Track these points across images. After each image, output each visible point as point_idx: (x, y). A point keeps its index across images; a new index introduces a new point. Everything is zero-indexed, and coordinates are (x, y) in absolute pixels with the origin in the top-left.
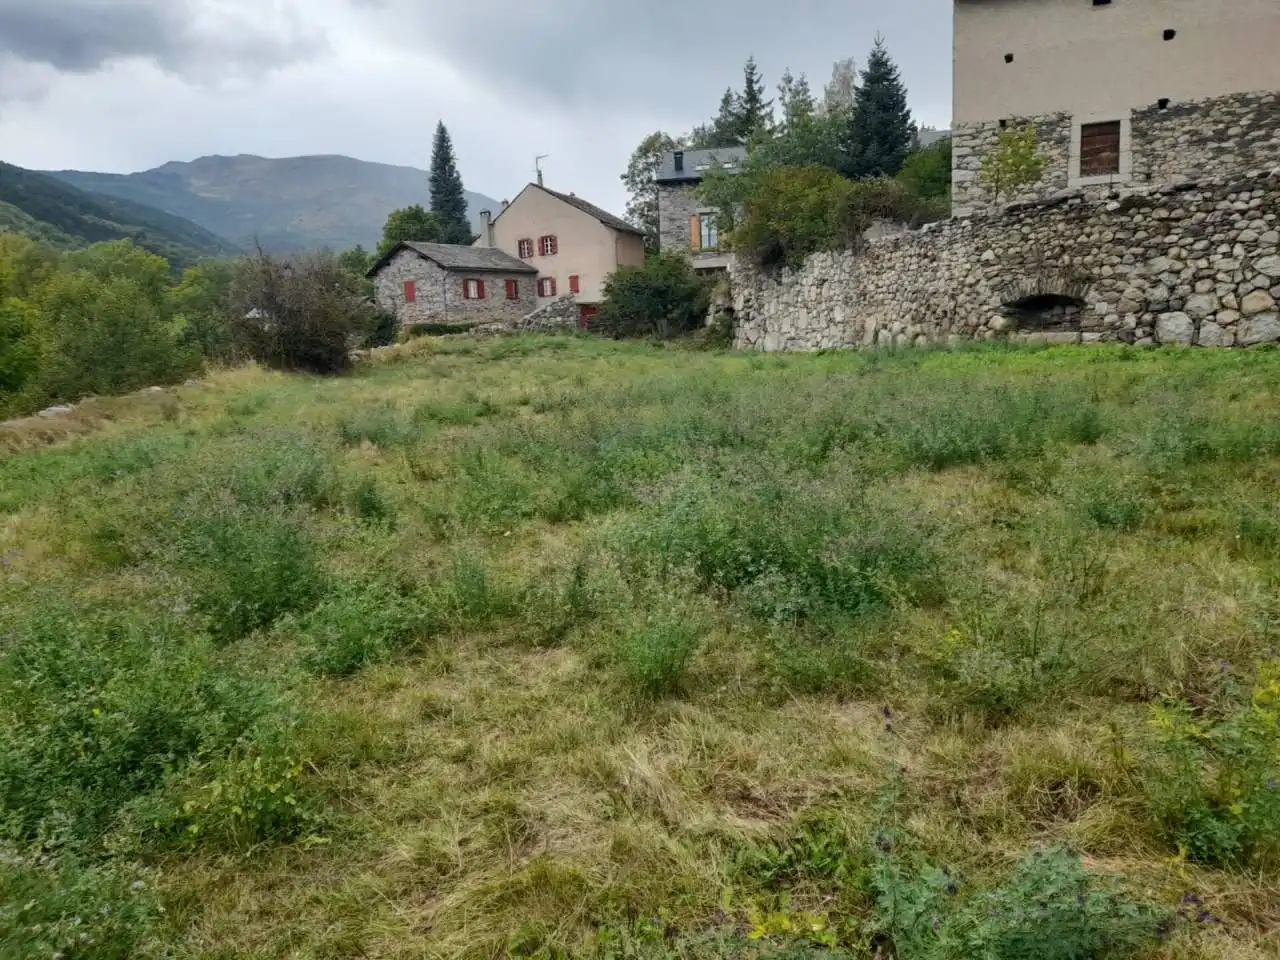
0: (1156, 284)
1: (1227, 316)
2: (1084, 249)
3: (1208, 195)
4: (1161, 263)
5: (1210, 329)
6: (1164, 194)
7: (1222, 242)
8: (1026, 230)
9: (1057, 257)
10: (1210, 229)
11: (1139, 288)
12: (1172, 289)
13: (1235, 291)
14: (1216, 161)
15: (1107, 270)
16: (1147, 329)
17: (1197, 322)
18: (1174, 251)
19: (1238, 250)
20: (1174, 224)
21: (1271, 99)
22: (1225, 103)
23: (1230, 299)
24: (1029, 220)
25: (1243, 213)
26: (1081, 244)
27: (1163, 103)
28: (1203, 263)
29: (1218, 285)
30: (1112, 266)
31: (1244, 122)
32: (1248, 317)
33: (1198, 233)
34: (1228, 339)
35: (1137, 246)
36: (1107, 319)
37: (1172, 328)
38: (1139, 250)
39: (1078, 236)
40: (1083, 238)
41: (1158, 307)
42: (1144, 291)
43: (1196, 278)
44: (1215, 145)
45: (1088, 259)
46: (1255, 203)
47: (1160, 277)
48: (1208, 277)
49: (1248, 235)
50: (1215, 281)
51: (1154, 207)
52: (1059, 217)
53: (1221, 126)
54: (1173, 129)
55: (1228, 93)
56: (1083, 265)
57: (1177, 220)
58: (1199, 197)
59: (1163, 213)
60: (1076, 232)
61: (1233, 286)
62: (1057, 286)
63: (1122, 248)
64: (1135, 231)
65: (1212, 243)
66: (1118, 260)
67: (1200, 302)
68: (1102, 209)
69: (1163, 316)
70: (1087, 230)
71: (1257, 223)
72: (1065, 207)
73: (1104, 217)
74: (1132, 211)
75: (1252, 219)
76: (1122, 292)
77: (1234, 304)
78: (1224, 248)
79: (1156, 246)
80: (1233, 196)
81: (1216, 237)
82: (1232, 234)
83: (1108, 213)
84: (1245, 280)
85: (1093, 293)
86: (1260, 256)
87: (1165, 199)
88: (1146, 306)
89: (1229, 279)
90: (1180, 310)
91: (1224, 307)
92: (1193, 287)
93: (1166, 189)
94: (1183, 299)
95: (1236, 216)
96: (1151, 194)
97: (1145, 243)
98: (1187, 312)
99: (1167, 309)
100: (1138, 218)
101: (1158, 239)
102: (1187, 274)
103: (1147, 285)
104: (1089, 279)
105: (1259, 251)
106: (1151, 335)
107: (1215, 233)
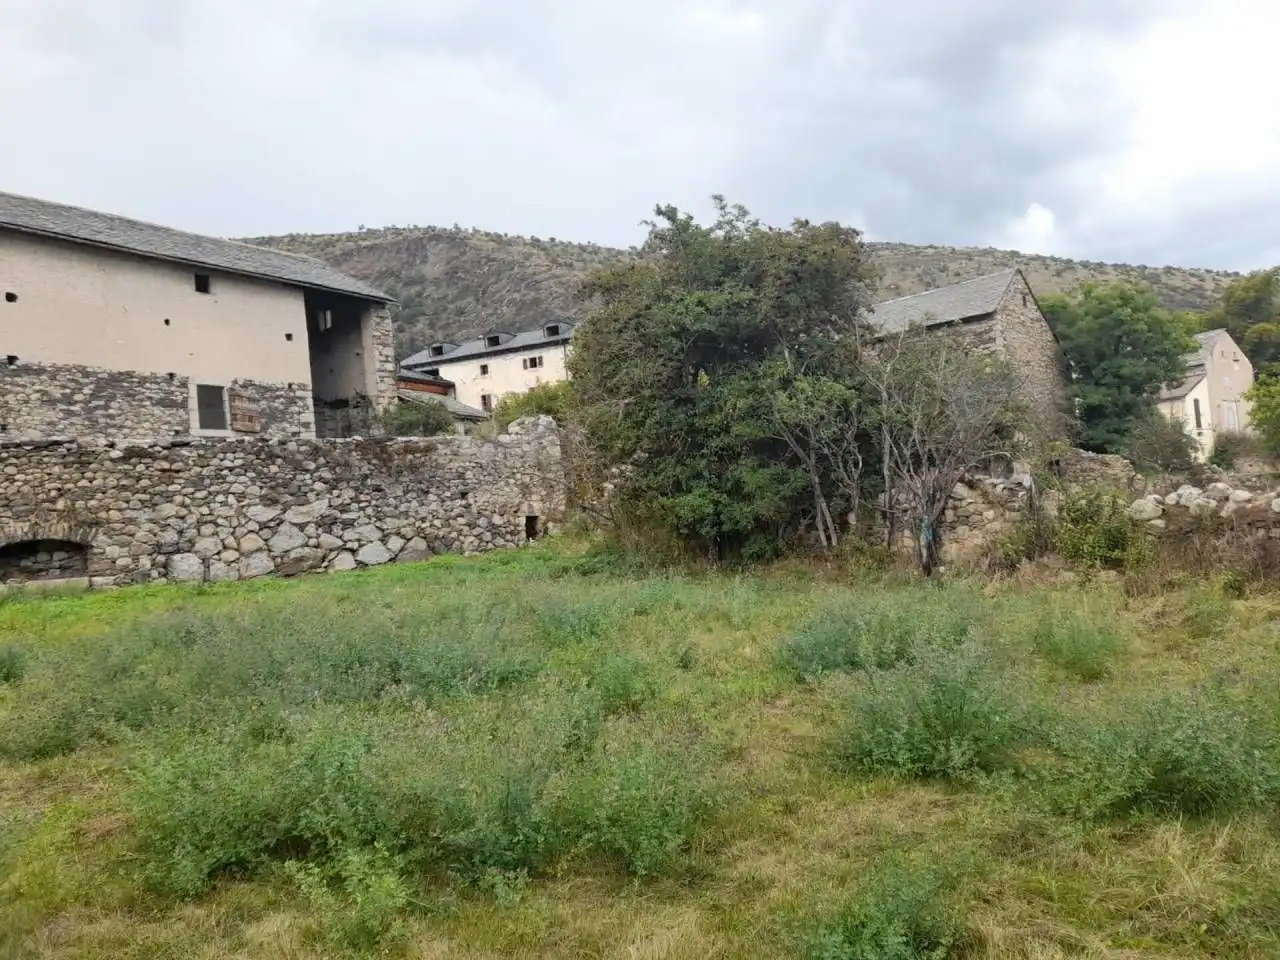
0: (164, 527)
1: (230, 555)
2: (89, 494)
3: (201, 452)
4: (168, 509)
5: (218, 568)
6: (164, 448)
7: (218, 493)
8: (10, 470)
9: (53, 501)
10: (207, 482)
11: (150, 531)
12: (181, 533)
13: (233, 533)
14: (67, 422)
15: (114, 515)
16: (162, 570)
17: (205, 561)
18: (178, 499)
19: (231, 499)
20: (176, 475)
21: (106, 376)
22: (69, 370)
23: (230, 541)
24: (14, 461)
25: (231, 469)
26: (83, 488)
27: (12, 359)
28: (205, 510)
29: (219, 529)
30: (120, 510)
31: (86, 391)
32: (248, 554)
33: (198, 483)
34: (234, 575)
35: (144, 492)
36: (120, 562)
37: (186, 567)
38: (146, 497)
39: (78, 481)
40: (84, 483)
41: (171, 549)
42: (155, 535)
43: (200, 523)
44: (64, 407)
45: (93, 503)
46: (239, 462)
47: (170, 521)
48: (211, 522)
49: (237, 488)
50: (217, 525)
51: (155, 459)
52: (54, 460)
53: (68, 391)
54: (24, 386)
55: (71, 363)
56: (89, 509)
57: (178, 471)
58: (195, 454)
59: (166, 465)
60: (76, 476)
61: (232, 530)
62: (58, 530)
63: (125, 494)
64: (139, 479)
65: (210, 493)
66: (125, 505)
67: (207, 544)
68: (106, 456)
69: (177, 557)
70: (89, 475)
71: (242, 479)
72: (62, 450)
73: (108, 464)
74: (133, 460)
75: (238, 475)
76: (132, 535)
77: (235, 545)
78: (220, 498)
79: (160, 494)
80: (221, 456)
81: (212, 489)
82: (226, 486)
83: (112, 460)
84: (240, 525)
85: (101, 537)
86: (249, 505)
87: (165, 452)
88: (158, 548)
89: (227, 523)
90: (189, 551)
91: (225, 548)
92: (199, 530)
93: (165, 444)
94: (192, 542)
95: (225, 472)
96: (151, 447)
97: (151, 490)
98: (196, 552)
99: (178, 551)
100: (141, 468)
101: (163, 488)
102: (192, 519)
103: (157, 529)
104: (97, 523)
105: (246, 502)
106: (165, 575)
107: (212, 484)
